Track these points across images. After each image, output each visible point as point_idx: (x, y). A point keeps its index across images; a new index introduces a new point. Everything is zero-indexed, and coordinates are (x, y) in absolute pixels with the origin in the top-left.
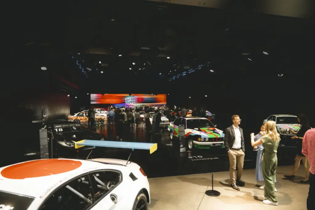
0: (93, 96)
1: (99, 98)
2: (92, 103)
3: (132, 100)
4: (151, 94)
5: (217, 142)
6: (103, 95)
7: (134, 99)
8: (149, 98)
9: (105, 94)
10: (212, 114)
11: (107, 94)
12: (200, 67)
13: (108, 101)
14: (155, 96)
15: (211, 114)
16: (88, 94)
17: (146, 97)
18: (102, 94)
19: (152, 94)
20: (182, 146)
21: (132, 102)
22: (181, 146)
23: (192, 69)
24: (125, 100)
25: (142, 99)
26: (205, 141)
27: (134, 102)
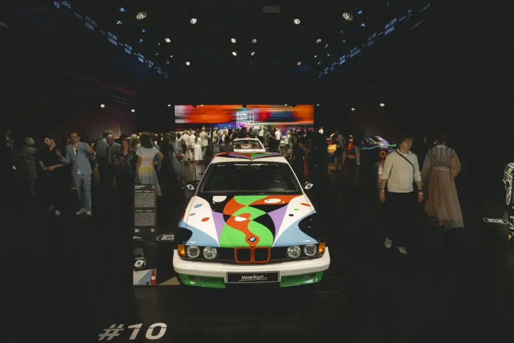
0: (180, 109)
1: (188, 112)
2: (177, 121)
3: (248, 115)
4: (284, 105)
5: (252, 264)
6: (196, 107)
7: (252, 115)
8: (280, 112)
9: (199, 106)
10: (390, 143)
11: (202, 106)
12: (371, 41)
13: (206, 118)
14: (291, 109)
15: (388, 145)
16: (169, 106)
17: (274, 110)
18: (194, 106)
19: (286, 105)
20: (142, 262)
21: (248, 120)
22: (139, 263)
23: (355, 49)
24: (235, 117)
25: (268, 114)
26: (201, 259)
27: (252, 120)
